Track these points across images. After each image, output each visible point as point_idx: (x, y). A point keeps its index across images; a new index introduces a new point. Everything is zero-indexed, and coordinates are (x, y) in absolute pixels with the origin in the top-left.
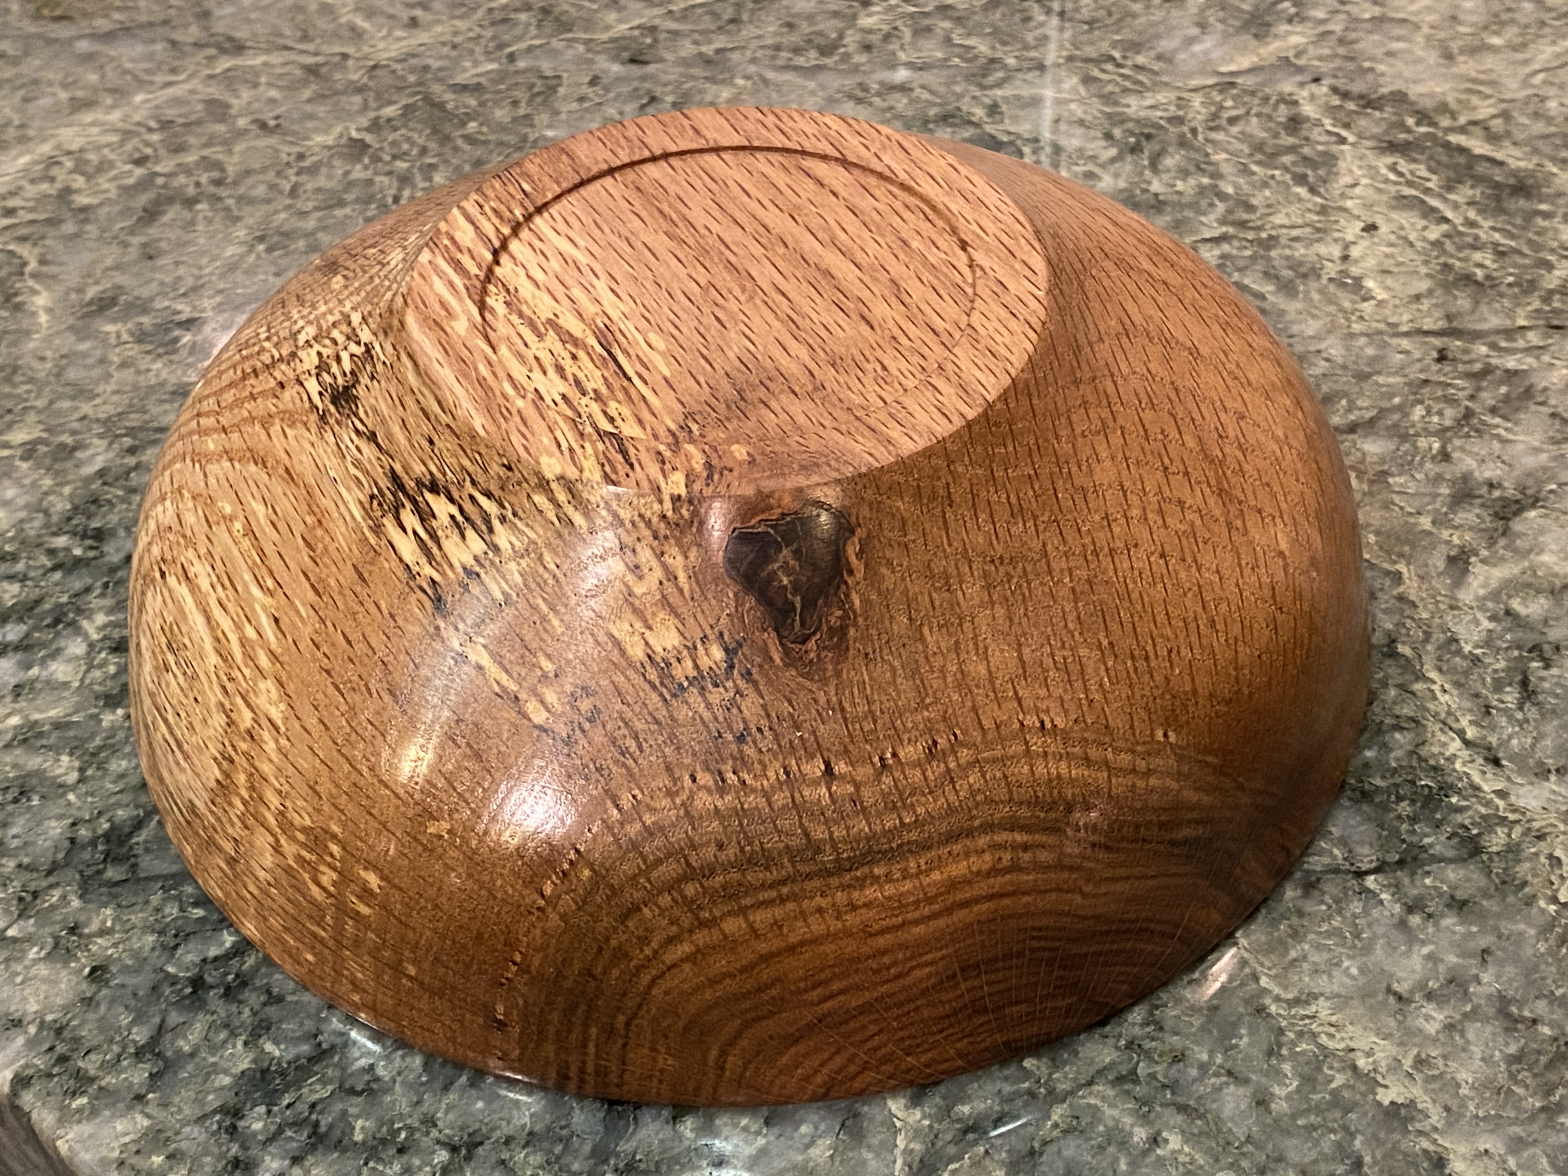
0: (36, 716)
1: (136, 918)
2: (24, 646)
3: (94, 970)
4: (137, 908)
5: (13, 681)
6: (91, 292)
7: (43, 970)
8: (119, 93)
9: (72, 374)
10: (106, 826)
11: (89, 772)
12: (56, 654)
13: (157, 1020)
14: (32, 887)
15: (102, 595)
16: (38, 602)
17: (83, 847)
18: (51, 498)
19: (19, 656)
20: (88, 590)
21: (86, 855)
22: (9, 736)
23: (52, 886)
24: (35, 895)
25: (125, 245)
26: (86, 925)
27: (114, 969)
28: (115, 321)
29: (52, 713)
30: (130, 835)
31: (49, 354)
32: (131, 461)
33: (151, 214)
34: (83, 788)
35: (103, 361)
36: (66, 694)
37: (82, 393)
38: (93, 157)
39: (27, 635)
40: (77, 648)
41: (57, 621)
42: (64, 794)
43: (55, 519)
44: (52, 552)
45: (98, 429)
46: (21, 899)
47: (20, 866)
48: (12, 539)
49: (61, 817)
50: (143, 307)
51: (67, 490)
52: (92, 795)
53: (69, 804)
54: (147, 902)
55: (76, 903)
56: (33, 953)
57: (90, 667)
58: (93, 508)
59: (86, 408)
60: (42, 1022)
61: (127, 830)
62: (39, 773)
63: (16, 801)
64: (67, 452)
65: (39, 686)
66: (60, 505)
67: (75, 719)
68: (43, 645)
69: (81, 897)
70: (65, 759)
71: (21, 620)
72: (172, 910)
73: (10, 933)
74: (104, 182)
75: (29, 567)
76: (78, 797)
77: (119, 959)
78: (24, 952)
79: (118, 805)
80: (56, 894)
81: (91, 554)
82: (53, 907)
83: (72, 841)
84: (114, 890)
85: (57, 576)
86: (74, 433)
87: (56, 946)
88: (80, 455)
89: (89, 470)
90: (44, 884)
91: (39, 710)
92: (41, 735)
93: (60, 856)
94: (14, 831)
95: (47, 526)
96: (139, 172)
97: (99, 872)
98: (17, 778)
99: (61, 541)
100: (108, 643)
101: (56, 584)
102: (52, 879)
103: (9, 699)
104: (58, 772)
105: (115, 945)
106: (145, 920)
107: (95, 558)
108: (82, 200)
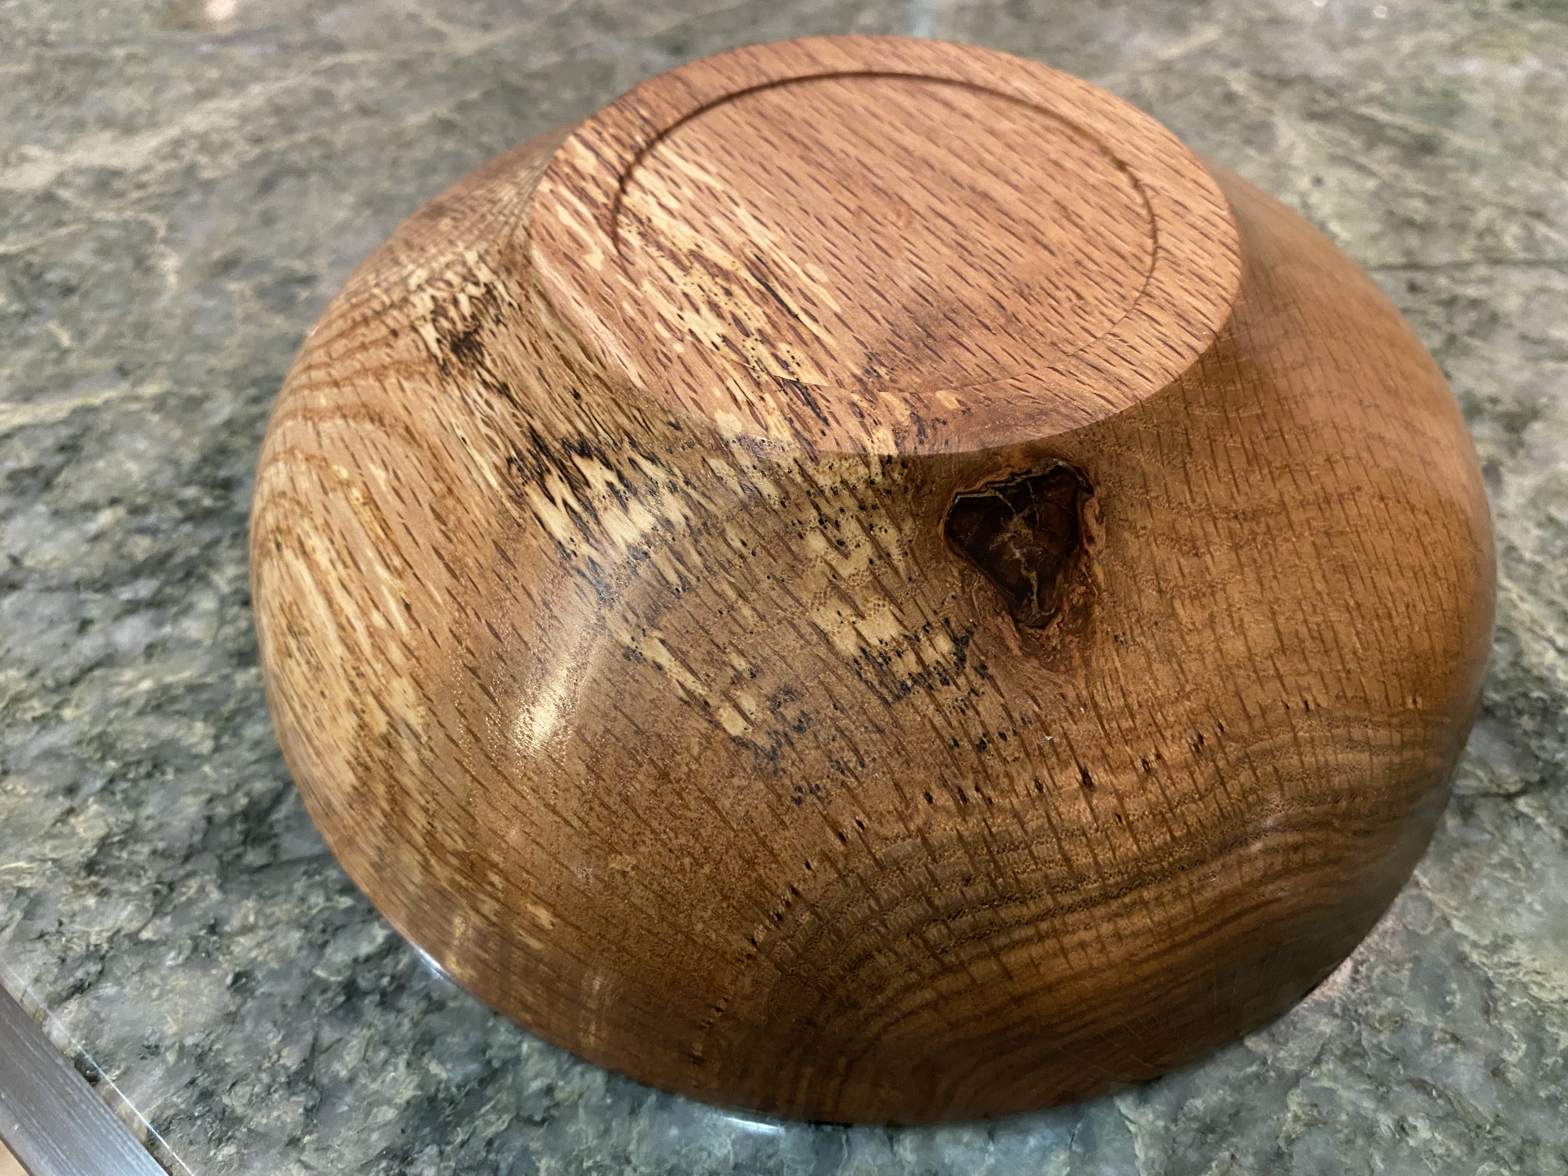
0: (169, 679)
1: (281, 910)
2: (156, 603)
3: (238, 977)
4: (280, 898)
5: (146, 640)
6: (217, 254)
7: (181, 981)
8: (237, 85)
9: (200, 329)
10: (244, 801)
11: (225, 739)
12: (187, 610)
13: (309, 1037)
14: (168, 877)
15: (232, 546)
16: (169, 555)
17: (222, 827)
18: (182, 449)
19: (150, 614)
20: (216, 542)
21: (224, 836)
22: (141, 702)
23: (189, 875)
24: (171, 887)
25: (243, 212)
26: (226, 921)
27: (259, 975)
28: (238, 279)
29: (186, 675)
30: (269, 811)
31: (179, 311)
32: (255, 410)
33: (267, 186)
34: (218, 758)
35: (228, 317)
36: (199, 652)
37: (208, 346)
38: (215, 138)
39: (159, 591)
40: (207, 603)
41: (188, 575)
42: (199, 766)
43: (185, 469)
44: (182, 504)
45: (223, 380)
46: (156, 893)
47: (154, 852)
48: (146, 491)
49: (196, 792)
50: (261, 265)
51: (196, 441)
52: (228, 765)
53: (205, 778)
54: (290, 891)
55: (215, 895)
56: (171, 959)
57: (223, 623)
58: (220, 458)
59: (213, 361)
60: (182, 1048)
61: (265, 804)
62: (171, 743)
63: (149, 775)
64: (194, 404)
65: (170, 645)
66: (189, 456)
67: (209, 680)
68: (174, 601)
69: (221, 887)
70: (199, 727)
71: (152, 575)
72: (317, 900)
73: (146, 935)
74: (228, 160)
75: (160, 520)
76: (214, 768)
77: (265, 962)
78: (161, 958)
79: (254, 776)
80: (194, 884)
81: (220, 504)
82: (190, 902)
83: (209, 820)
84: (257, 877)
85: (188, 528)
86: (201, 385)
87: (195, 949)
88: (208, 406)
89: (217, 419)
90: (181, 872)
91: (173, 672)
92: (173, 700)
93: (197, 838)
94: (149, 810)
95: (178, 476)
96: (256, 151)
97: (239, 856)
98: (149, 749)
99: (190, 492)
100: (239, 597)
101: (188, 535)
102: (189, 867)
103: (142, 659)
104: (193, 740)
105: (259, 945)
106: (289, 912)
107: (226, 508)
108: (207, 174)
